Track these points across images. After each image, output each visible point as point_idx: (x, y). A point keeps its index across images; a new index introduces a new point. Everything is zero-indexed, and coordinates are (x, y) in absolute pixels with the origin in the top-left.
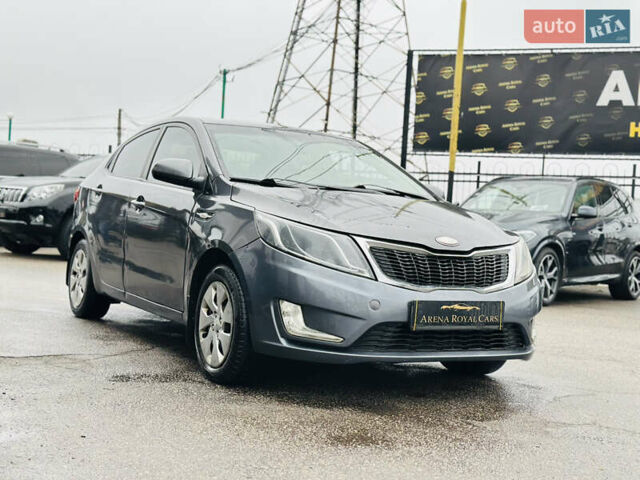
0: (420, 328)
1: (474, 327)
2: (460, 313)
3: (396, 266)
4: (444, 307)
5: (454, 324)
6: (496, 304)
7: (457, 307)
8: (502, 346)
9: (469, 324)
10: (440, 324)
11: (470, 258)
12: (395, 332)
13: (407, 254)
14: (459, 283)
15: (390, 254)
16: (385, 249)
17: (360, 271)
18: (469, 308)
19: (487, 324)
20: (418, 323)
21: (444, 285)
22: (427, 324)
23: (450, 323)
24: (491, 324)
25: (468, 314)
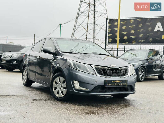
1: (120, 86)
2: (117, 83)
3: (101, 72)
4: (113, 81)
5: (115, 85)
6: (125, 80)
7: (116, 81)
8: (127, 91)
10: (112, 85)
11: (119, 69)
12: (101, 88)
13: (104, 69)
14: (116, 75)
15: (100, 69)
16: (98, 68)
17: (92, 73)
18: (119, 81)
19: (123, 85)
20: (107, 85)
21: (113, 76)
22: (109, 85)
23: (114, 85)
24: (124, 85)
25: (119, 83)
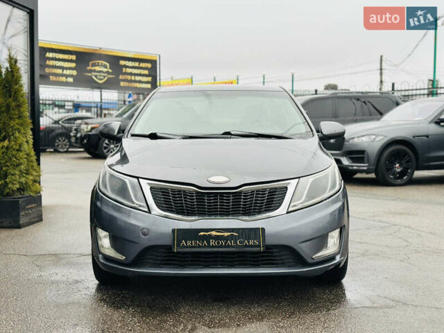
0: (180, 250)
1: (234, 249)
2: (217, 238)
3: (167, 202)
4: (202, 233)
5: (213, 247)
6: (256, 230)
7: (214, 233)
9: (229, 246)
10: (199, 246)
11: (240, 192)
13: (179, 191)
14: (225, 213)
15: (164, 192)
16: (161, 189)
18: (226, 234)
19: (246, 246)
20: (178, 245)
21: (210, 215)
22: (187, 247)
23: (209, 246)
24: (251, 246)
25: (226, 239)
